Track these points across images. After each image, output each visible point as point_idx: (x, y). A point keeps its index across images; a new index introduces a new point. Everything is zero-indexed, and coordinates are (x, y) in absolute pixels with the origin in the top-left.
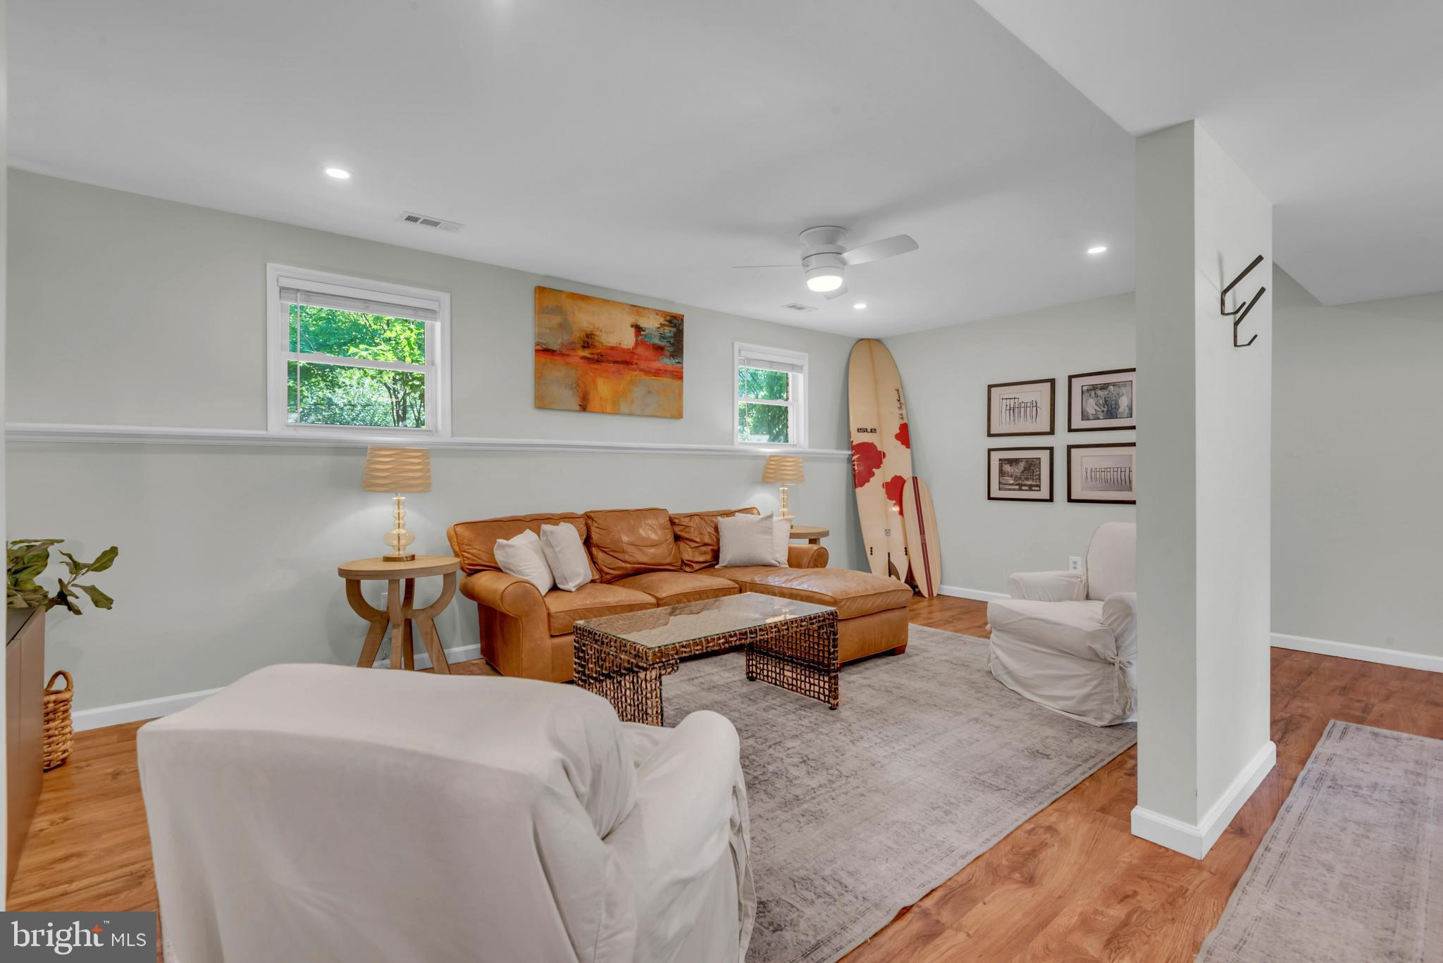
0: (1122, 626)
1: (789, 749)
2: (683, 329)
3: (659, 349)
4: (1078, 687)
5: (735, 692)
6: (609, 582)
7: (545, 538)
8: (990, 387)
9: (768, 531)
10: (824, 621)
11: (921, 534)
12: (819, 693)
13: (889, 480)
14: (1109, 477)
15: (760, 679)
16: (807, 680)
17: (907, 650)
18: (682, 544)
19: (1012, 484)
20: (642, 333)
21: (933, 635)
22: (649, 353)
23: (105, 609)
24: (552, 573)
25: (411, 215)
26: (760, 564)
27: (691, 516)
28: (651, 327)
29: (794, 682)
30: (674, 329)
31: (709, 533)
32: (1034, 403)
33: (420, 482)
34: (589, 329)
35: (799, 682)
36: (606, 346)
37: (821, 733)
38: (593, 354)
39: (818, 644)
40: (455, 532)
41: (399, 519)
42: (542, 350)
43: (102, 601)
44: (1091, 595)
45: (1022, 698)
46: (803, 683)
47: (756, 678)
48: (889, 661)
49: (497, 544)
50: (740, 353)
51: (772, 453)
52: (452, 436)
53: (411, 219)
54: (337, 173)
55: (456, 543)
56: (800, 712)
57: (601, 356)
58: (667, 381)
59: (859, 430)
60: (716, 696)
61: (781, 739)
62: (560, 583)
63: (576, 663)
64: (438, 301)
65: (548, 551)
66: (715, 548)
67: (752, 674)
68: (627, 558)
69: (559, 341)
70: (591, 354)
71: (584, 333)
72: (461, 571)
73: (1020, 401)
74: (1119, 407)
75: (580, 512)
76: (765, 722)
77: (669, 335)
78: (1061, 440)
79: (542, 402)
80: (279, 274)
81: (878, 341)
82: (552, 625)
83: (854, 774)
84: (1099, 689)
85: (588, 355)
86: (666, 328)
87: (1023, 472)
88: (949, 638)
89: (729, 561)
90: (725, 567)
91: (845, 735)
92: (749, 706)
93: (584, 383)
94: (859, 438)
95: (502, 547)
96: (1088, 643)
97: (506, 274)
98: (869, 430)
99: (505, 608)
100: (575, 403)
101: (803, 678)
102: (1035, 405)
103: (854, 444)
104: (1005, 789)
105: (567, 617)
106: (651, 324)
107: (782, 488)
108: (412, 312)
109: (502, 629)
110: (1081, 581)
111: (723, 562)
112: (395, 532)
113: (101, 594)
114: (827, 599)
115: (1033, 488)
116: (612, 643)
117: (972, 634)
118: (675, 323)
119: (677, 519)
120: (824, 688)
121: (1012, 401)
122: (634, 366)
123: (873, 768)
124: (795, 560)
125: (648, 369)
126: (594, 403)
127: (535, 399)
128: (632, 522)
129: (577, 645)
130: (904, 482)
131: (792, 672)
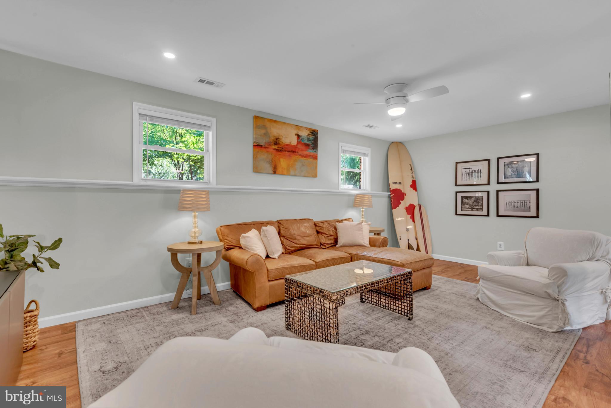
0: (562, 280)
1: (398, 344)
2: (317, 136)
3: (307, 145)
4: (537, 311)
5: (357, 309)
6: (289, 253)
7: (263, 233)
8: (457, 163)
9: (361, 229)
10: (407, 276)
11: (423, 231)
12: (401, 311)
13: (408, 206)
14: (518, 205)
15: (367, 302)
16: (394, 304)
17: (432, 287)
18: (320, 235)
19: (468, 208)
20: (300, 138)
21: (439, 279)
22: (303, 147)
23: (56, 269)
24: (266, 250)
25: (202, 79)
26: (358, 245)
27: (324, 222)
28: (304, 135)
29: (387, 305)
30: (314, 137)
31: (332, 230)
32: (480, 170)
33: (205, 206)
34: (277, 136)
35: (389, 305)
36: (284, 144)
37: (410, 334)
38: (279, 147)
39: (401, 287)
40: (221, 230)
41: (195, 224)
42: (257, 145)
43: (54, 265)
44: (529, 263)
45: (501, 315)
46: (392, 306)
47: (365, 301)
48: (425, 293)
49: (242, 235)
50: (342, 148)
51: (358, 193)
52: (217, 185)
53: (202, 81)
54: (169, 56)
55: (221, 235)
56: (394, 321)
57: (283, 148)
58: (310, 160)
59: (393, 183)
60: (349, 311)
61: (392, 338)
62: (270, 255)
63: (286, 297)
64: (210, 121)
65: (264, 239)
66: (336, 237)
67: (363, 300)
68: (297, 242)
69: (264, 141)
70: (278, 147)
71: (275, 138)
72: (224, 249)
73: (472, 169)
74: (523, 173)
75: (275, 220)
76: (380, 327)
77: (311, 139)
78: (493, 187)
79: (256, 170)
80: (138, 107)
81: (401, 143)
82: (269, 275)
83: (439, 360)
84: (550, 313)
85: (277, 148)
86: (311, 136)
87: (473, 202)
88: (447, 281)
89: (343, 244)
90: (341, 246)
91: (423, 336)
92: (367, 317)
93: (275, 161)
94: (393, 187)
95: (244, 237)
96: (545, 290)
97: (241, 110)
98: (398, 183)
99: (248, 268)
100: (271, 170)
101: (392, 303)
102: (480, 171)
103: (391, 189)
104: (524, 371)
105: (276, 272)
106: (304, 134)
107: (362, 210)
108: (199, 127)
109: (244, 277)
110: (524, 256)
111: (340, 244)
112: (193, 230)
113: (54, 261)
114: (399, 263)
115: (479, 210)
116: (309, 289)
117: (458, 279)
118: (314, 133)
119: (318, 223)
120: (404, 309)
121: (468, 169)
122: (297, 153)
123: (447, 356)
124: (373, 243)
125: (302, 155)
126: (279, 170)
127: (253, 168)
128: (298, 225)
129: (287, 287)
130: (415, 207)
131: (386, 300)
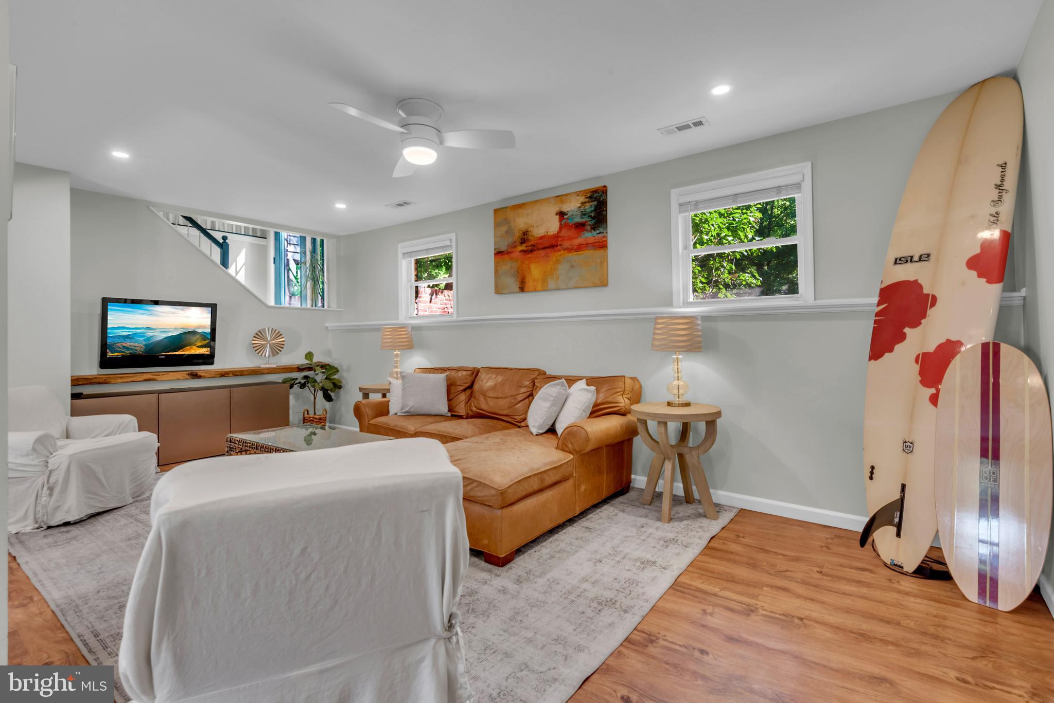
2: (606, 198)
3: (580, 227)
13: (929, 348)
20: (565, 217)
22: (572, 233)
28: (573, 208)
30: (595, 203)
34: (524, 229)
36: (537, 237)
38: (528, 246)
41: (397, 364)
42: (498, 253)
50: (675, 200)
52: (457, 317)
57: (534, 246)
58: (589, 253)
59: (897, 261)
64: (451, 239)
69: (506, 244)
70: (526, 247)
71: (521, 232)
77: (590, 210)
79: (499, 290)
80: (402, 247)
85: (525, 249)
86: (587, 204)
93: (522, 270)
94: (894, 274)
98: (916, 258)
100: (516, 286)
103: (883, 286)
106: (573, 205)
118: (598, 196)
122: (559, 247)
125: (571, 247)
126: (530, 284)
127: (495, 288)
